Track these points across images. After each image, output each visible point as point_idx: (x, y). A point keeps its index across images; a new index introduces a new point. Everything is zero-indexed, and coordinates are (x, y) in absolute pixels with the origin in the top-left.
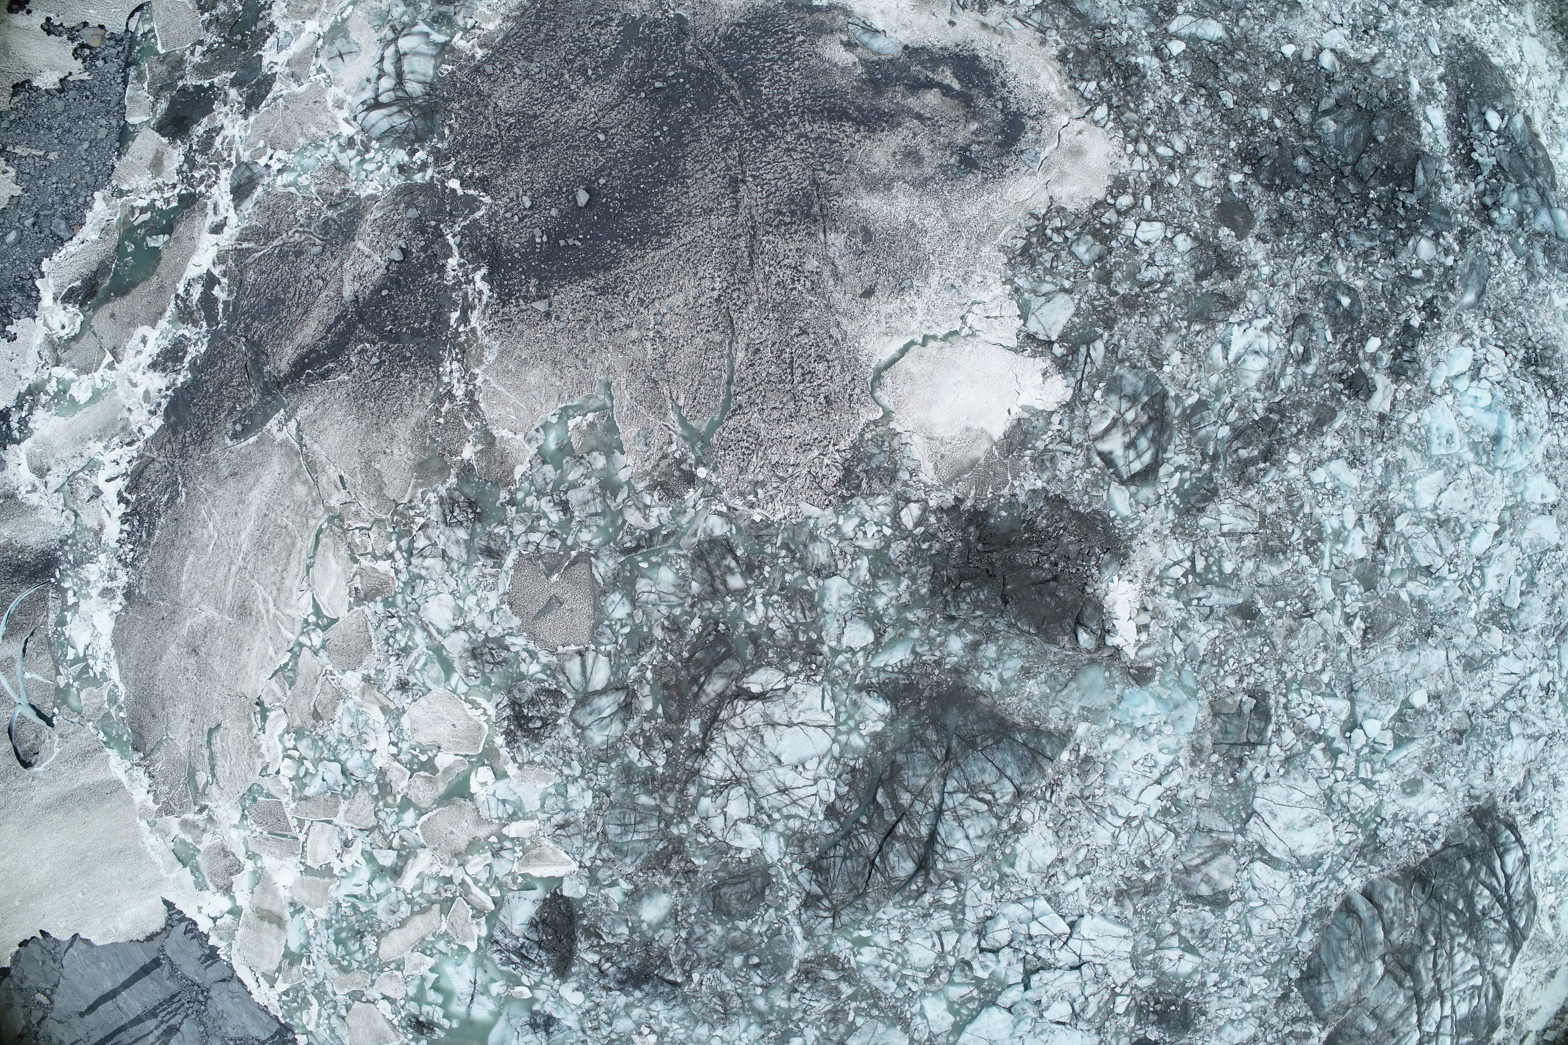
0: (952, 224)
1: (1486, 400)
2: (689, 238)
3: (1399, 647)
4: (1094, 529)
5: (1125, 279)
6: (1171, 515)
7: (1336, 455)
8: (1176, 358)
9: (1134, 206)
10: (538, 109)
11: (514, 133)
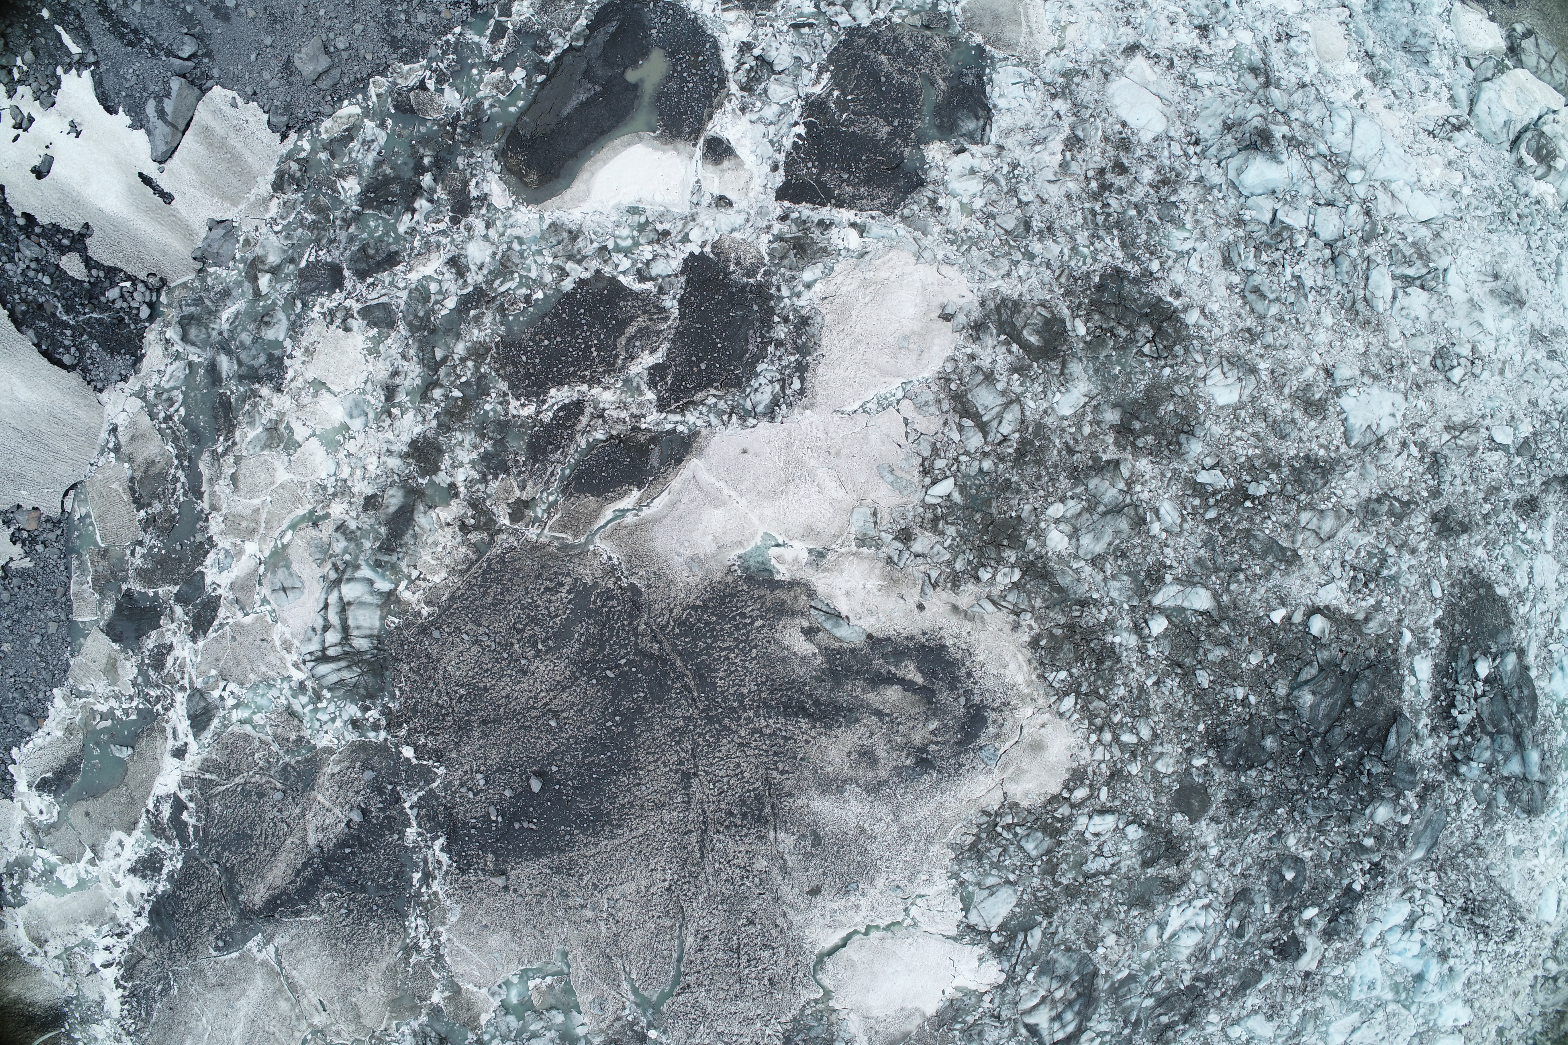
0: (903, 828)
1: (1415, 949)
2: (641, 831)
5: (1071, 869)
7: (1254, 1012)
8: (1111, 940)
9: (1089, 798)
10: (488, 681)
11: (465, 706)
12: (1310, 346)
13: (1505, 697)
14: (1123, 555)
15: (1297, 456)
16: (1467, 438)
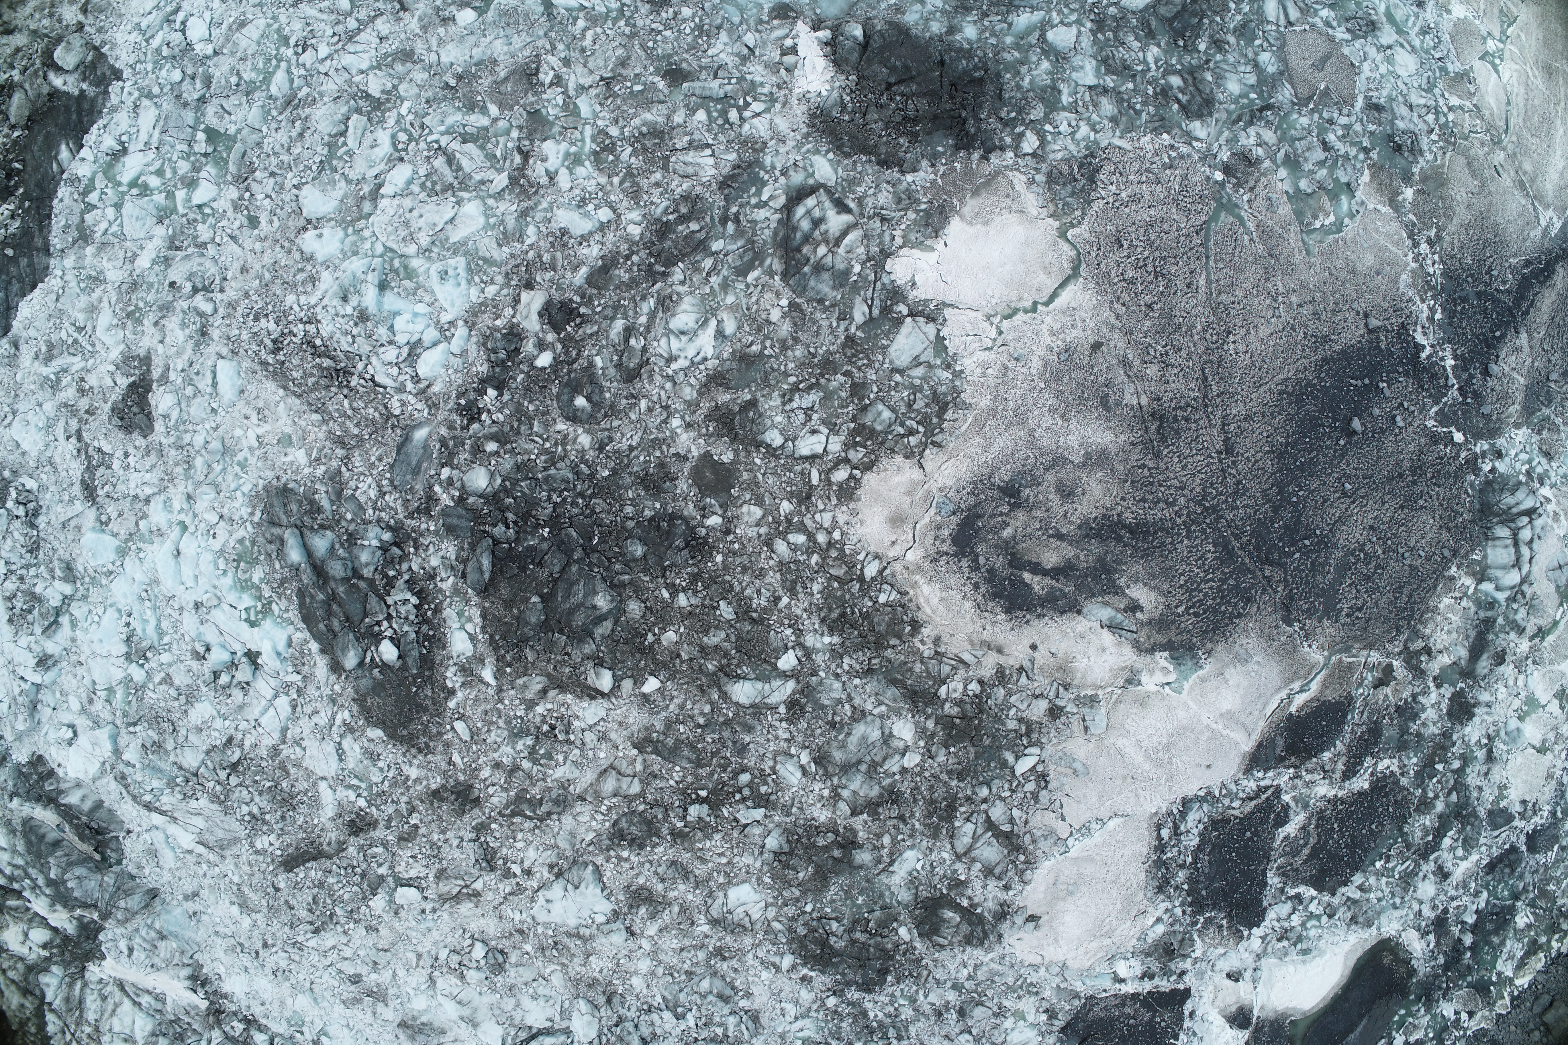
0: (1023, 423)
1: (400, 323)
2: (1261, 390)
3: (495, 62)
4: (852, 137)
5: (835, 392)
6: (768, 160)
7: (586, 239)
8: (775, 315)
9: (830, 471)
10: (1400, 515)
11: (1417, 489)
12: (654, 954)
13: (348, 619)
14: (833, 725)
15: (654, 846)
16: (452, 887)
